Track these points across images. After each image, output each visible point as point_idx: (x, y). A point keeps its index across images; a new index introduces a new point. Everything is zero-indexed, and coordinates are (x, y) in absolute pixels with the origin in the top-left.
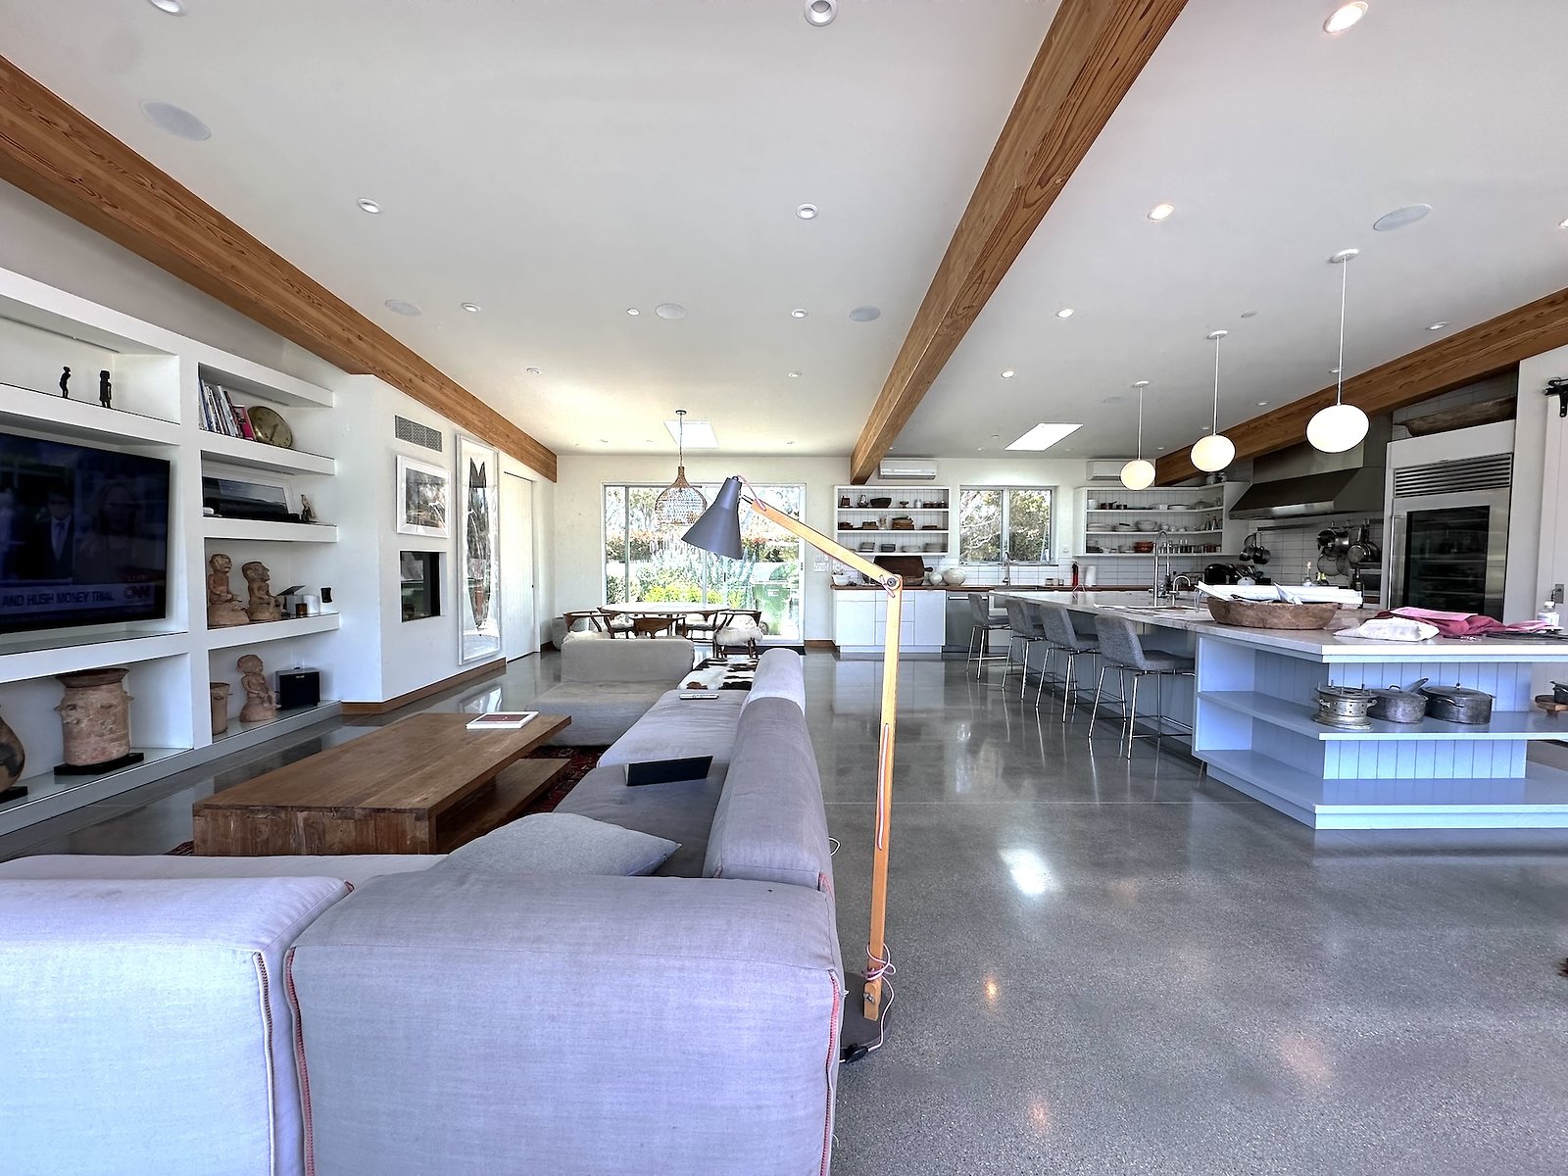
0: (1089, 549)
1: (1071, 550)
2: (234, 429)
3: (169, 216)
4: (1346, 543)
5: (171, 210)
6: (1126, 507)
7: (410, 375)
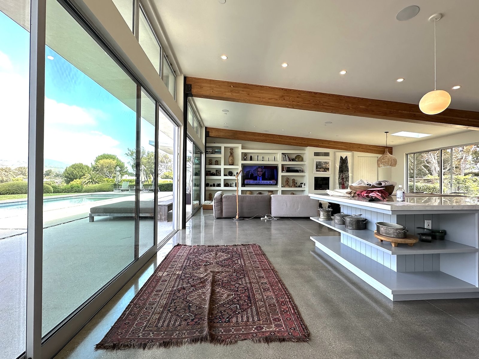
2: (288, 160)
3: (272, 139)
5: (272, 138)
7: (318, 144)
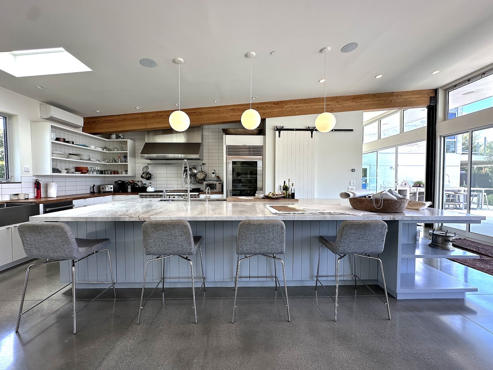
0: (55, 170)
1: (31, 170)
4: (196, 171)
6: (73, 143)
